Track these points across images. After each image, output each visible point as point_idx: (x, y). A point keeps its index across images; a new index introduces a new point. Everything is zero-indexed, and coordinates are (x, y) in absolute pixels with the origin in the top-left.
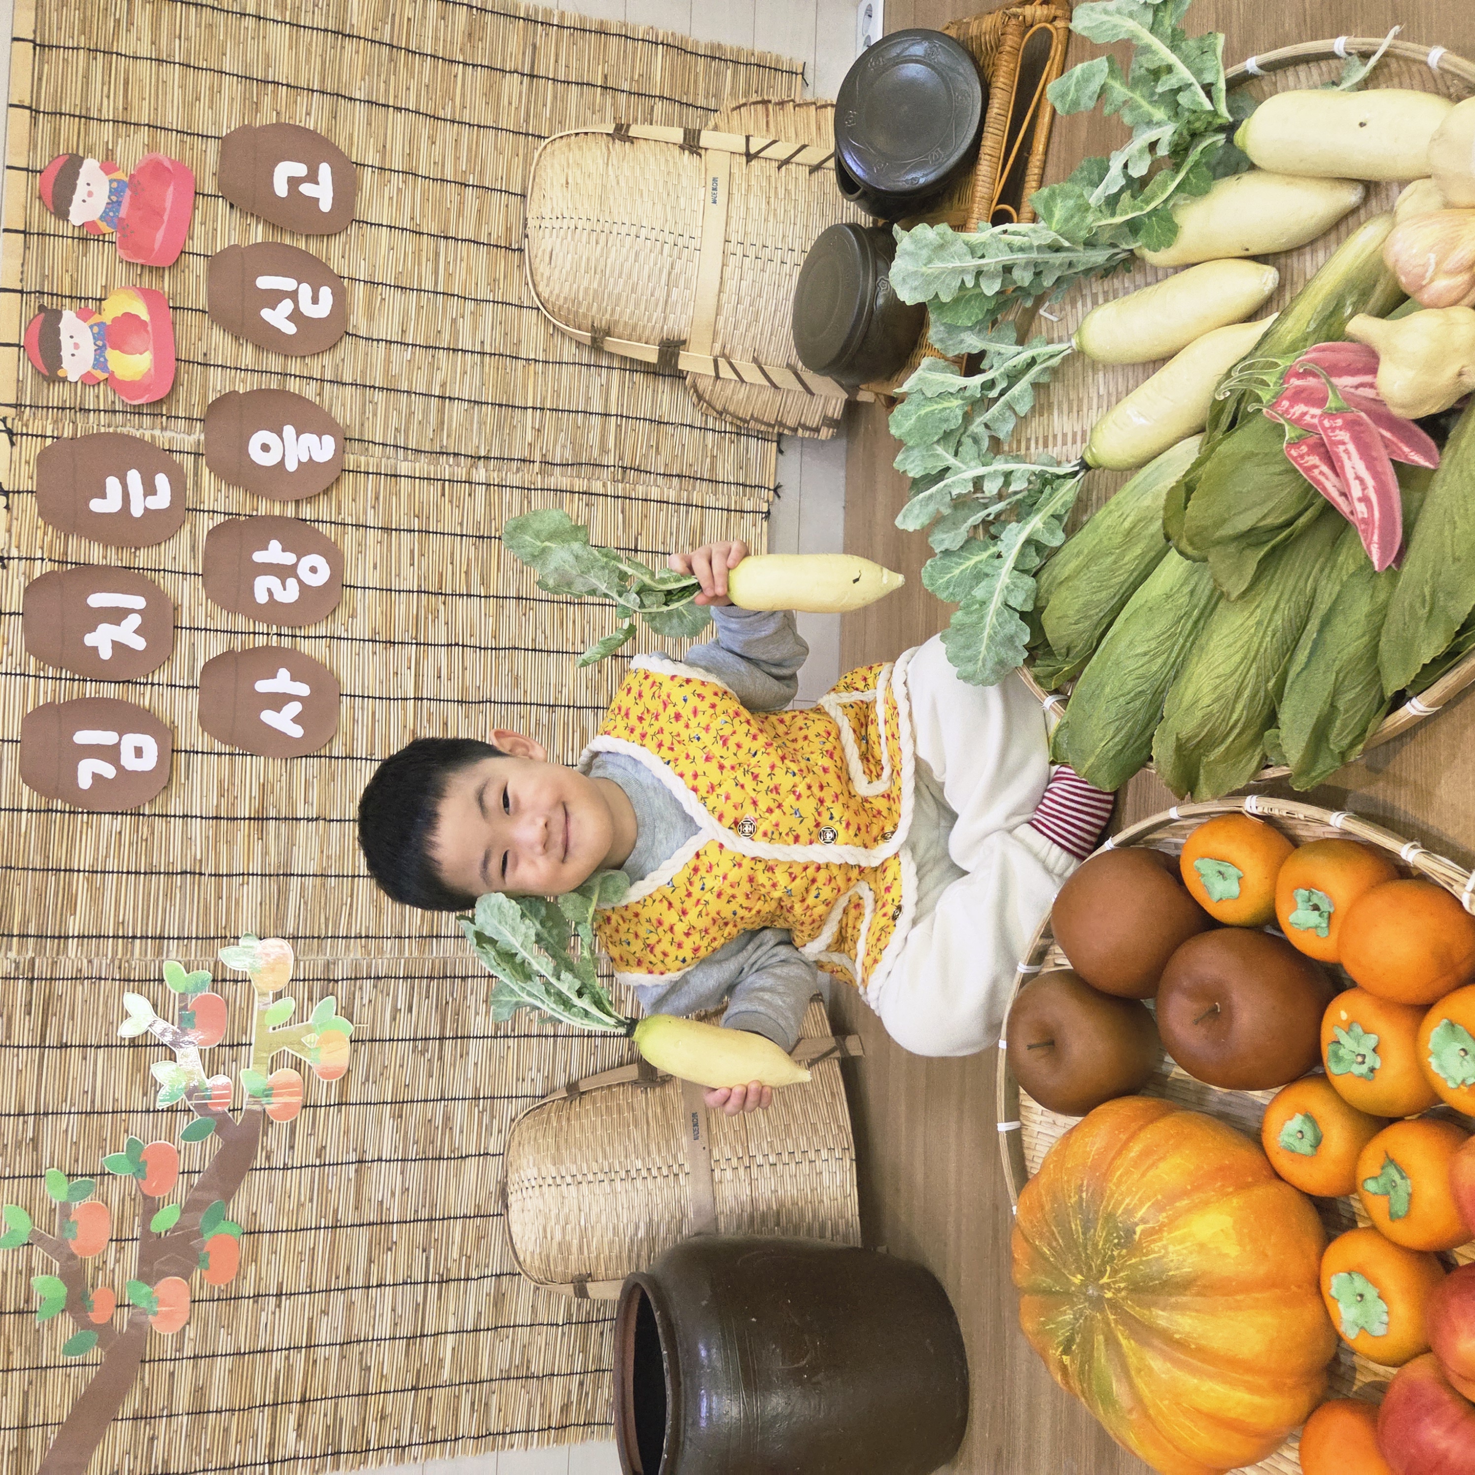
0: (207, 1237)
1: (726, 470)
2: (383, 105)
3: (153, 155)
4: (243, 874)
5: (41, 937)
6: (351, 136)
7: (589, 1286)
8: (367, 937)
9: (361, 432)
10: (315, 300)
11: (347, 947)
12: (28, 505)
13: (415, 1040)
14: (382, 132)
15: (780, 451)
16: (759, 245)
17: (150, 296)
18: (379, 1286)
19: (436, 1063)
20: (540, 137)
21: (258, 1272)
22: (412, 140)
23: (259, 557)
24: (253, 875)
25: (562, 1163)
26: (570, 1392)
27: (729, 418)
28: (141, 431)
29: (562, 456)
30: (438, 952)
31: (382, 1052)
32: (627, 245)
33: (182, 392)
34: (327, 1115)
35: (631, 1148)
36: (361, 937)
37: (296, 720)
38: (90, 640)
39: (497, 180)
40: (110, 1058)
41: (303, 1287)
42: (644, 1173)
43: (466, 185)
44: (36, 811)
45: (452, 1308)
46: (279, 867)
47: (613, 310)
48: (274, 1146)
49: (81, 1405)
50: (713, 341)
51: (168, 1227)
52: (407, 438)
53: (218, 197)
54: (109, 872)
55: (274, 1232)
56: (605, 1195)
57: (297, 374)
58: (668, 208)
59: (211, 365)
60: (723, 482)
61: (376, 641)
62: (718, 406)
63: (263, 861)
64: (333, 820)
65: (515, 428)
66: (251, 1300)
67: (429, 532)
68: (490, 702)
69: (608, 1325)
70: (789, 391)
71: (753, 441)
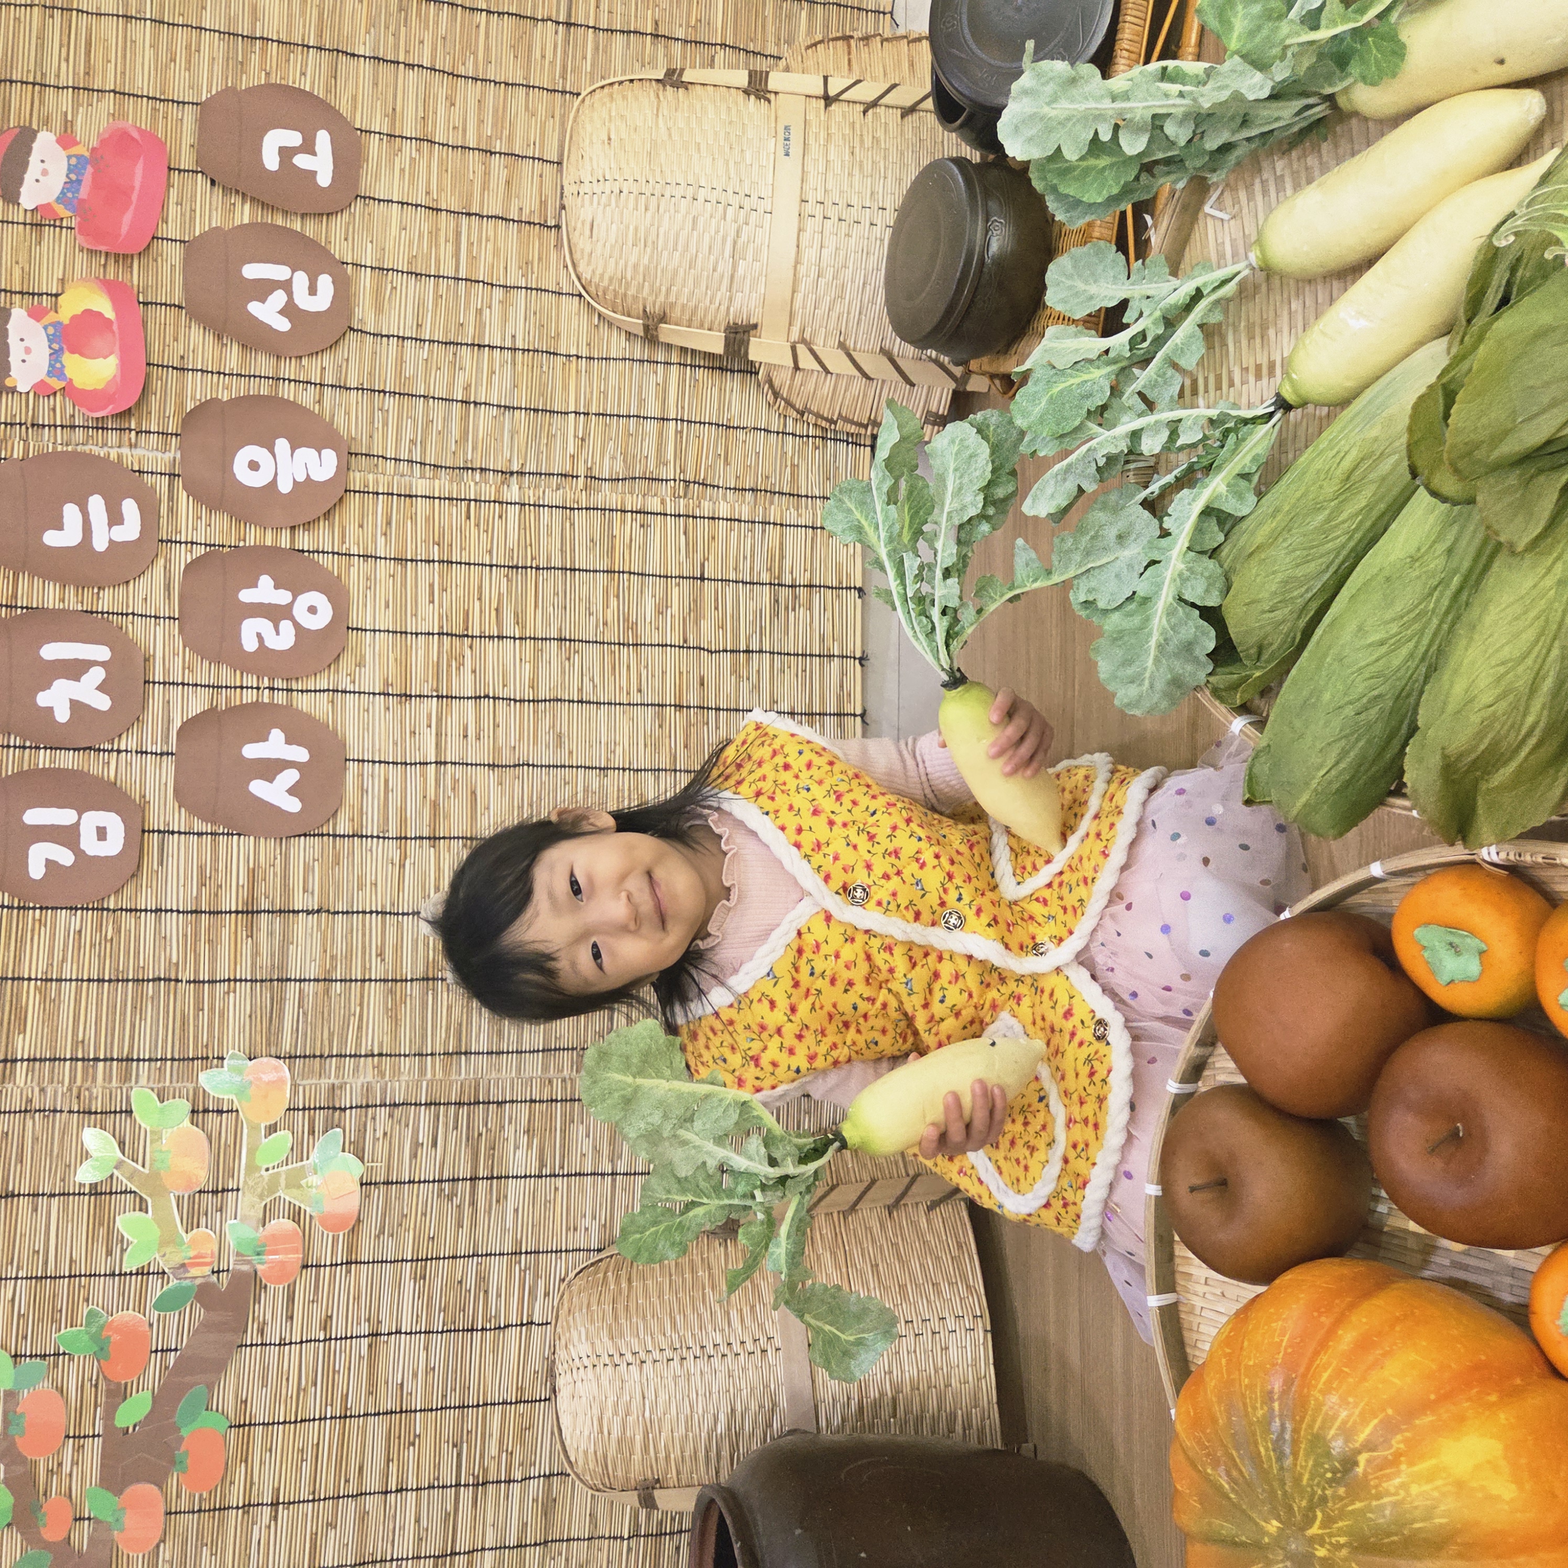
0: (185, 1432)
1: (809, 482)
2: (392, 62)
3: (120, 124)
4: (229, 980)
6: (354, 98)
7: (657, 1493)
9: (370, 446)
10: (313, 291)
11: (356, 1069)
13: (440, 1181)
14: (391, 92)
16: (842, 203)
17: (113, 289)
18: (399, 1490)
19: (467, 1210)
21: (249, 1475)
23: (246, 596)
24: (241, 980)
25: (621, 1335)
27: (812, 419)
28: (106, 449)
29: (611, 469)
30: (468, 1072)
31: (399, 1198)
32: (683, 210)
33: (154, 402)
34: (333, 1277)
35: (706, 1316)
36: (373, 1055)
37: (292, 791)
38: (43, 699)
39: (528, 145)
40: (66, 1209)
41: (305, 1494)
42: (723, 1349)
43: (491, 153)
45: (490, 1520)
46: (273, 971)
47: (668, 291)
48: (268, 1317)
50: (790, 324)
51: (137, 1420)
52: (424, 451)
53: (197, 172)
54: (66, 980)
55: (268, 1424)
56: (675, 1377)
57: (292, 378)
58: (731, 164)
59: (188, 370)
60: (807, 496)
61: (389, 694)
62: (799, 405)
63: (254, 964)
64: (338, 913)
65: (555, 436)
66: (240, 1511)
67: (452, 563)
68: (528, 765)
69: (685, 1538)
70: (884, 381)
71: (842, 447)
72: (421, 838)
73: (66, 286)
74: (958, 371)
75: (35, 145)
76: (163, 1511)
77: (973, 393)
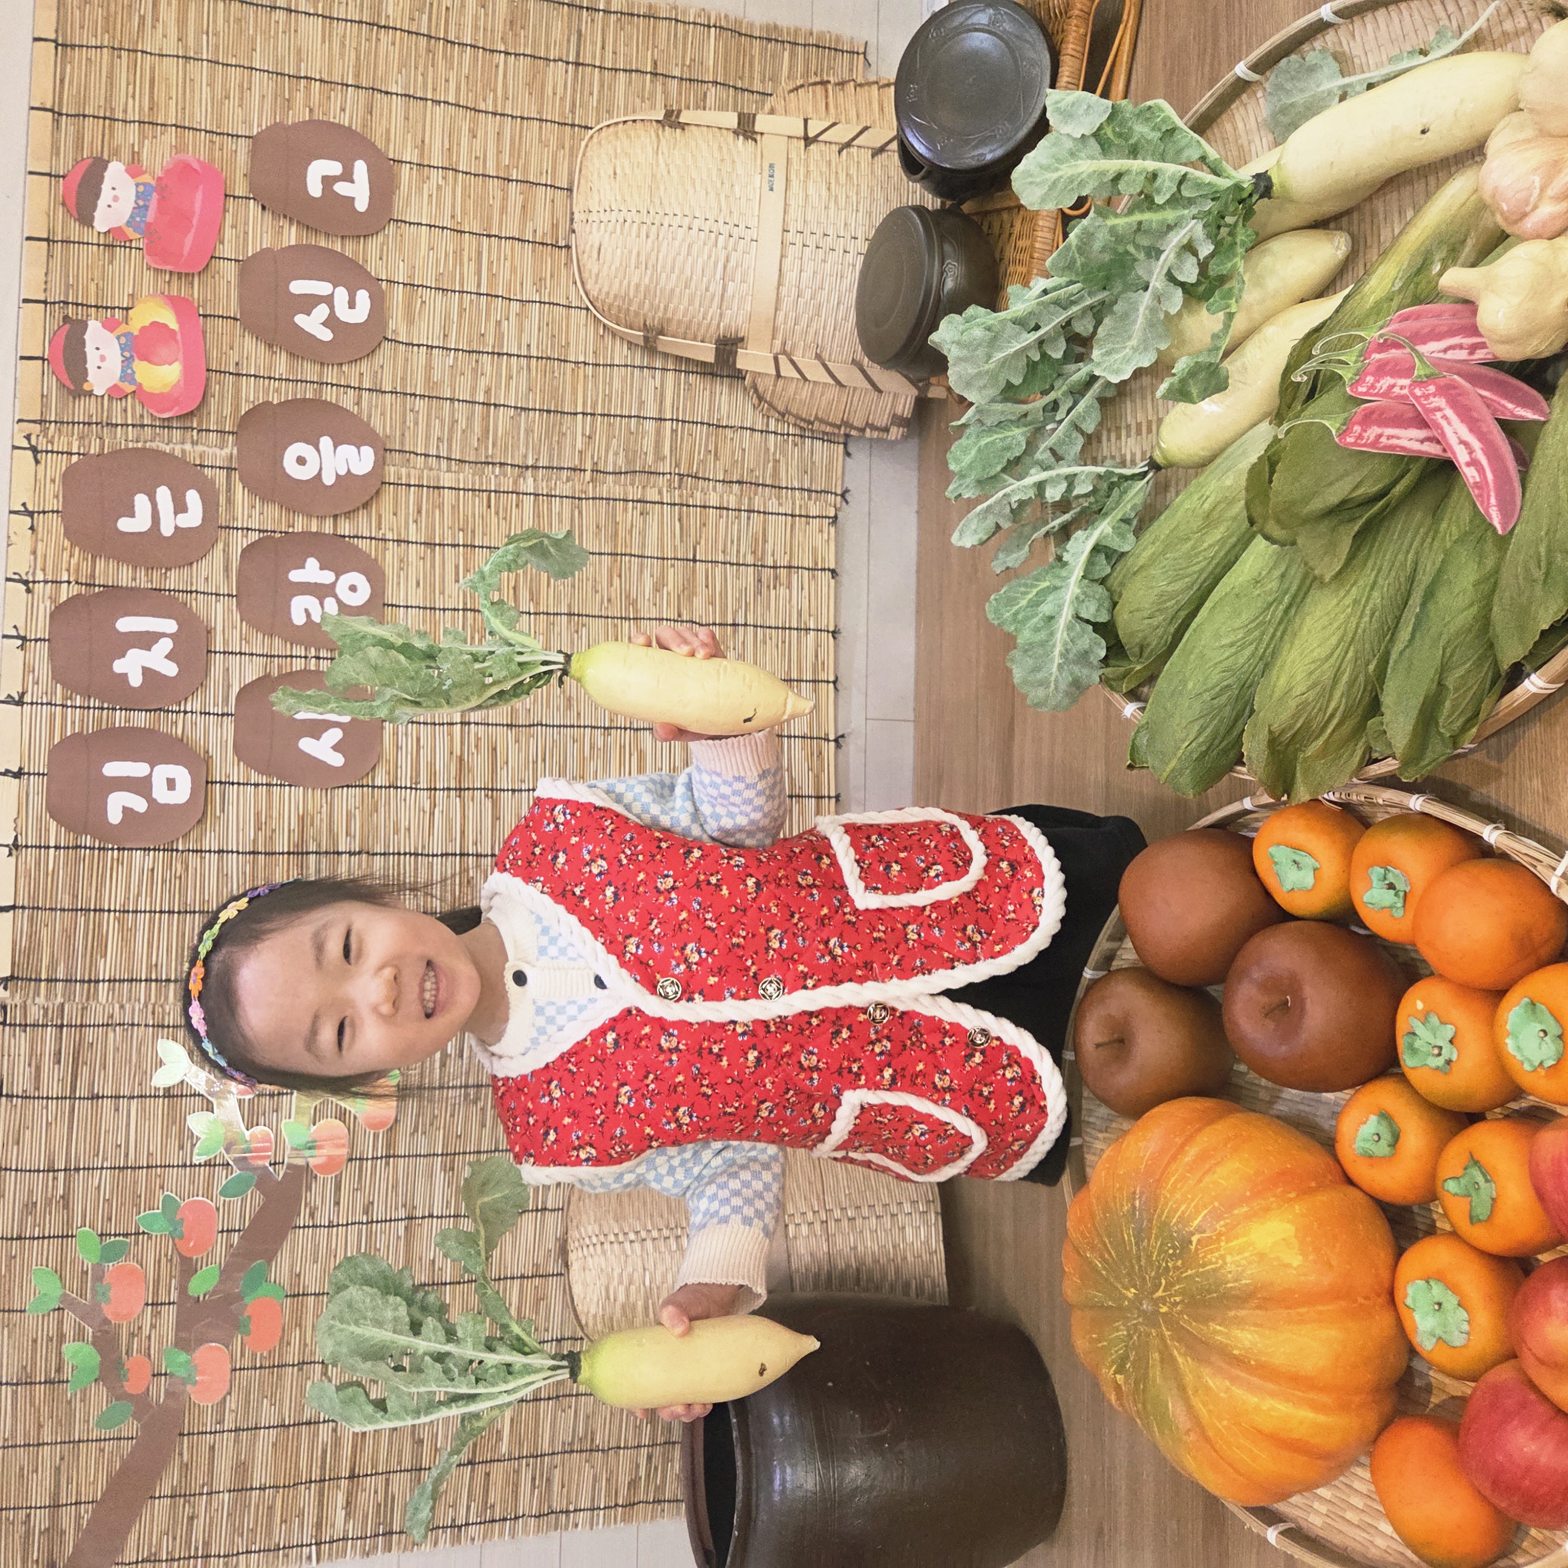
0: (248, 1300)
1: (789, 476)
2: (421, 98)
5: (70, 981)
6: (388, 131)
9: (402, 443)
10: (352, 305)
12: (53, 525)
13: (466, 1087)
14: (420, 125)
15: (847, 454)
16: (819, 233)
20: (587, 128)
21: (303, 1337)
22: (452, 134)
23: (296, 576)
25: (625, 1218)
26: (637, 1467)
27: (792, 419)
28: (171, 446)
29: (615, 464)
31: (432, 1100)
32: (680, 237)
33: (213, 403)
34: (374, 1168)
37: (336, 748)
38: (119, 666)
39: (542, 173)
40: (143, 1109)
43: (509, 180)
44: (66, 847)
47: (666, 308)
48: (319, 1202)
49: (115, 1483)
50: (773, 338)
51: (207, 1290)
52: (450, 448)
53: (249, 198)
54: (141, 911)
55: (319, 1294)
56: (671, 1252)
57: (334, 382)
58: (723, 198)
59: (243, 375)
60: (787, 488)
62: (781, 408)
64: (376, 855)
65: (564, 434)
66: (296, 1368)
67: (475, 546)
68: (541, 727)
70: (855, 389)
71: (818, 444)
72: (449, 789)
74: (919, 384)
76: (229, 1368)
77: (934, 400)
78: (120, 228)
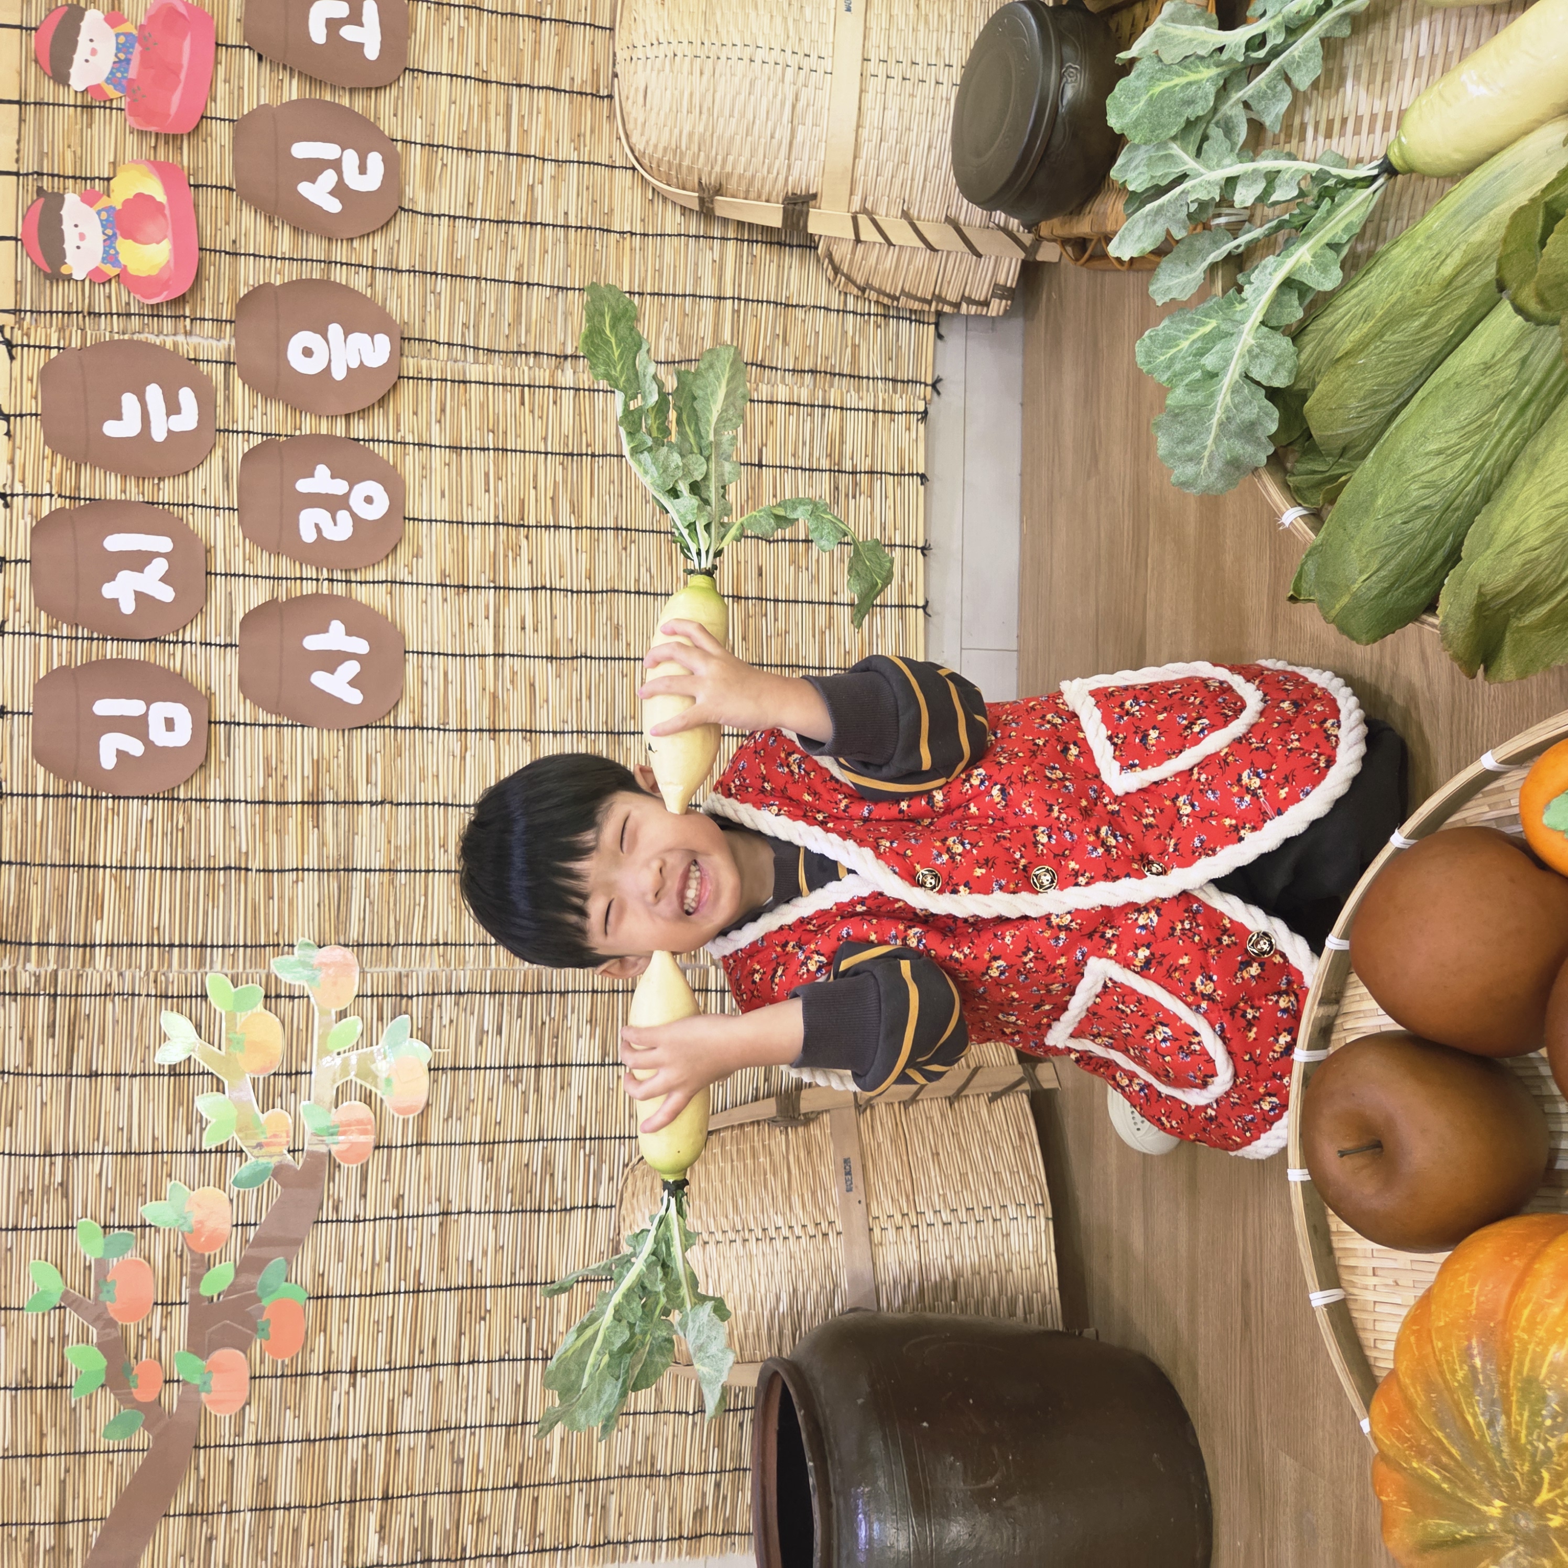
0: (265, 1302)
1: (871, 363)
4: (297, 870)
5: (64, 945)
8: (446, 944)
9: (423, 331)
10: (363, 170)
11: (423, 957)
12: (31, 431)
13: (506, 1067)
15: (939, 336)
16: (906, 61)
18: (472, 1362)
19: (532, 1096)
23: (304, 486)
24: (308, 870)
26: (704, 1494)
27: (873, 296)
28: (161, 337)
29: (667, 351)
31: (466, 1083)
32: (739, 73)
33: (208, 288)
34: (404, 1158)
35: (768, 1201)
36: (438, 944)
37: (353, 683)
38: (108, 591)
39: (580, 11)
40: (147, 1089)
41: (381, 1363)
42: (785, 1232)
43: (542, 20)
44: (53, 796)
46: (338, 860)
47: (724, 161)
48: (343, 1194)
49: (125, 1499)
50: (851, 194)
51: (220, 1289)
52: (477, 336)
53: (244, 47)
54: (140, 868)
55: (345, 1296)
56: (737, 1258)
57: (344, 261)
58: (790, 22)
59: (241, 255)
60: (868, 378)
61: (446, 586)
62: (860, 281)
63: (321, 855)
64: (401, 804)
66: (321, 1378)
67: (507, 450)
68: (586, 657)
69: (749, 1414)
70: (949, 253)
71: (904, 325)
72: (481, 730)
73: (118, 169)
74: (1027, 238)
75: (83, 24)
76: (248, 1376)
77: (1044, 263)
78: (98, 87)
